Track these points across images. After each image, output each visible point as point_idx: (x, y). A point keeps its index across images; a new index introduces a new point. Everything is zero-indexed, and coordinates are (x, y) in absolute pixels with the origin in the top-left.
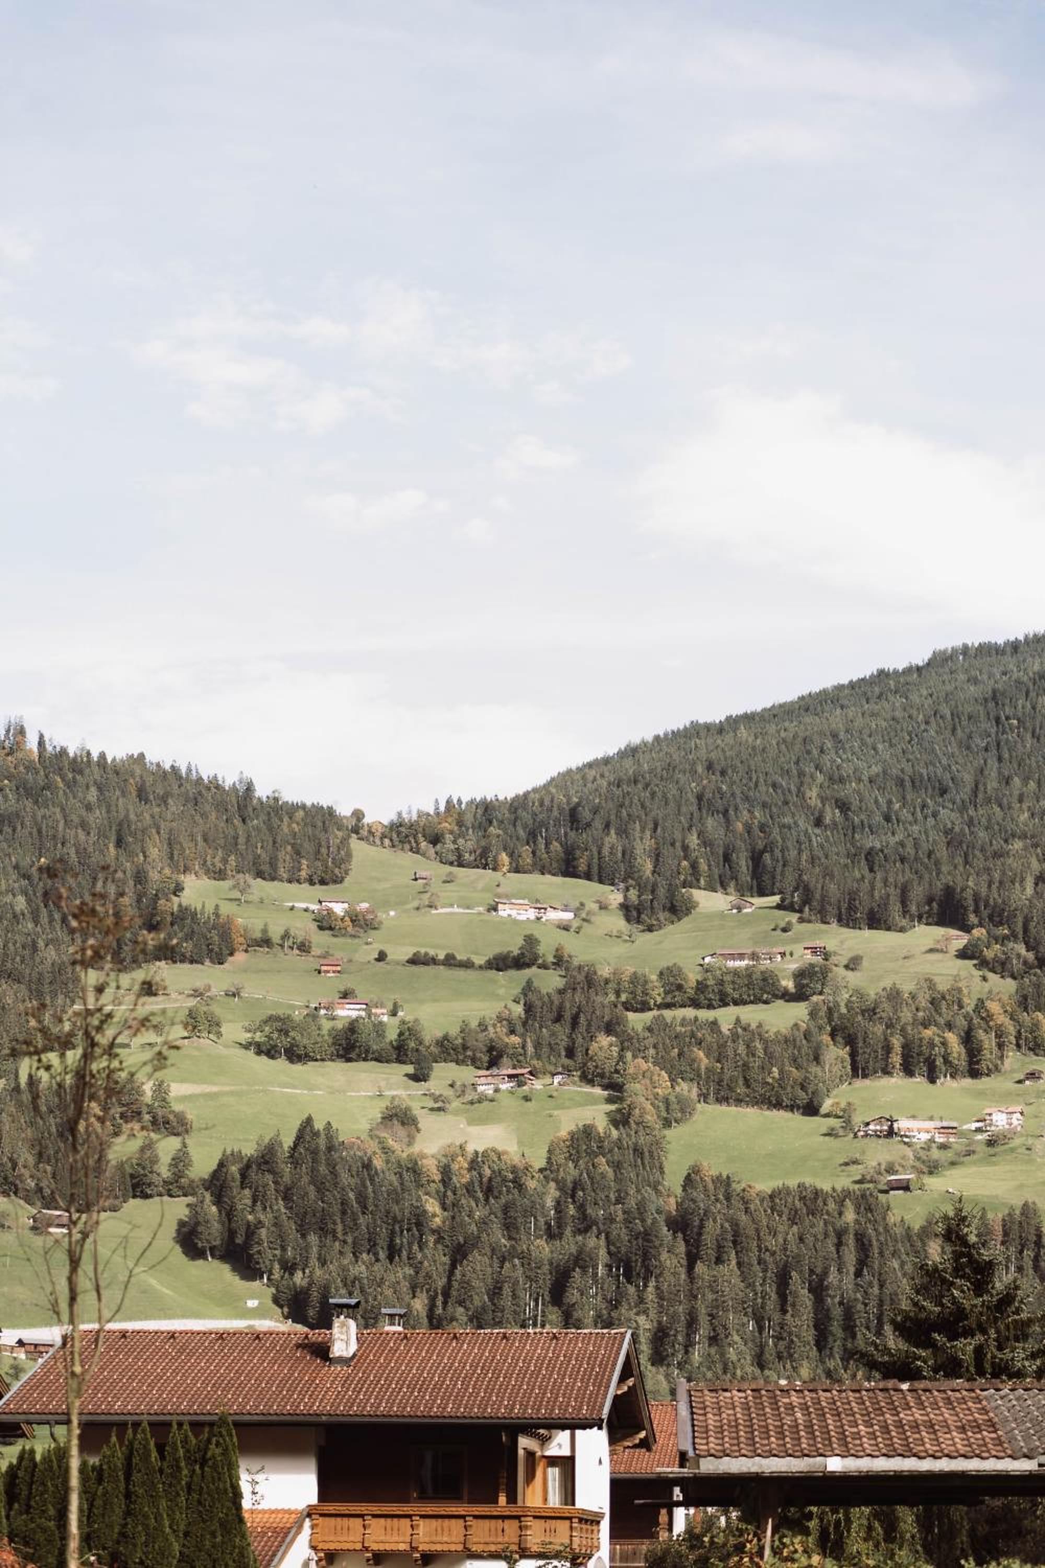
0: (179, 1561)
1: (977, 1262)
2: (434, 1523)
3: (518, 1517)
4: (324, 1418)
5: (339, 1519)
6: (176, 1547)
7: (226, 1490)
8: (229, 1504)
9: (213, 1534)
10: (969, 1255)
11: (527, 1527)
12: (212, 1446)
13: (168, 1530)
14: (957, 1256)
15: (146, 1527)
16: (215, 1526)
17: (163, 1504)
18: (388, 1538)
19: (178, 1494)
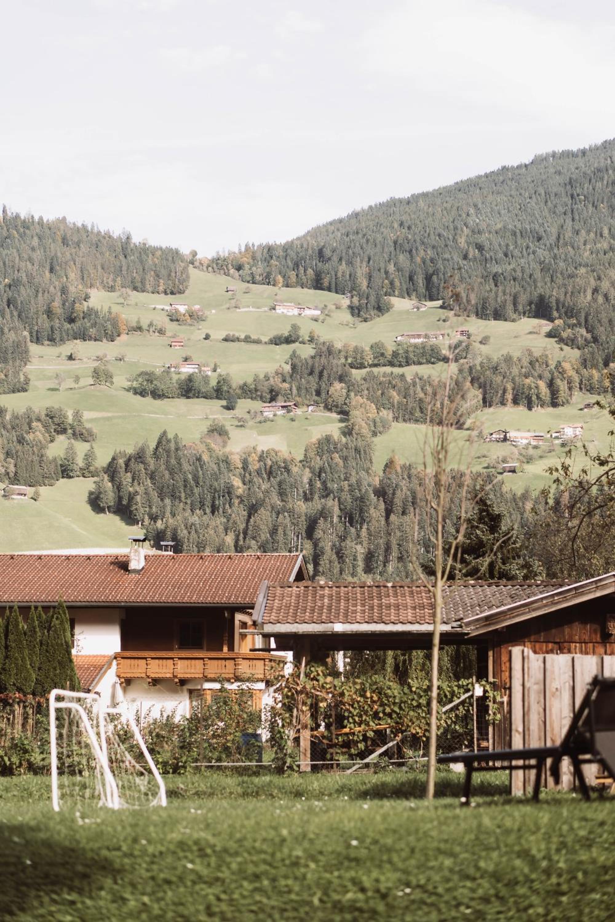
0: (36, 684)
1: (492, 515)
2: (186, 662)
3: (234, 659)
4: (123, 604)
5: (132, 660)
6: (34, 676)
7: (62, 644)
8: (63, 652)
9: (55, 669)
10: (487, 511)
11: (238, 664)
12: (54, 619)
13: (29, 666)
14: (481, 511)
15: (16, 665)
16: (56, 664)
17: (26, 652)
18: (160, 671)
19: (35, 646)
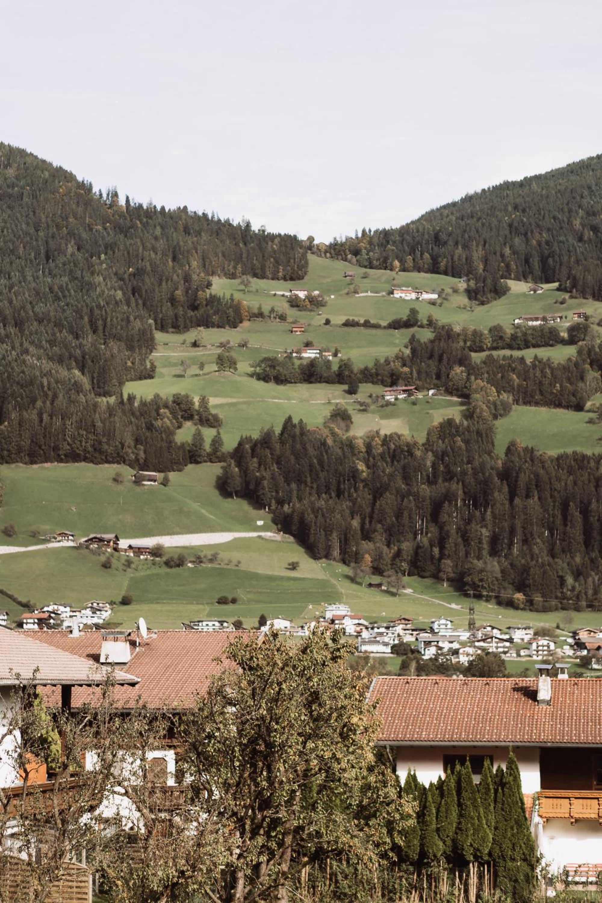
0: (492, 844)
4: (549, 744)
5: (555, 800)
6: (491, 836)
7: (517, 802)
8: (520, 810)
9: (512, 828)
13: (485, 826)
15: (473, 825)
16: (513, 824)
17: (481, 810)
18: (584, 811)
19: (490, 805)
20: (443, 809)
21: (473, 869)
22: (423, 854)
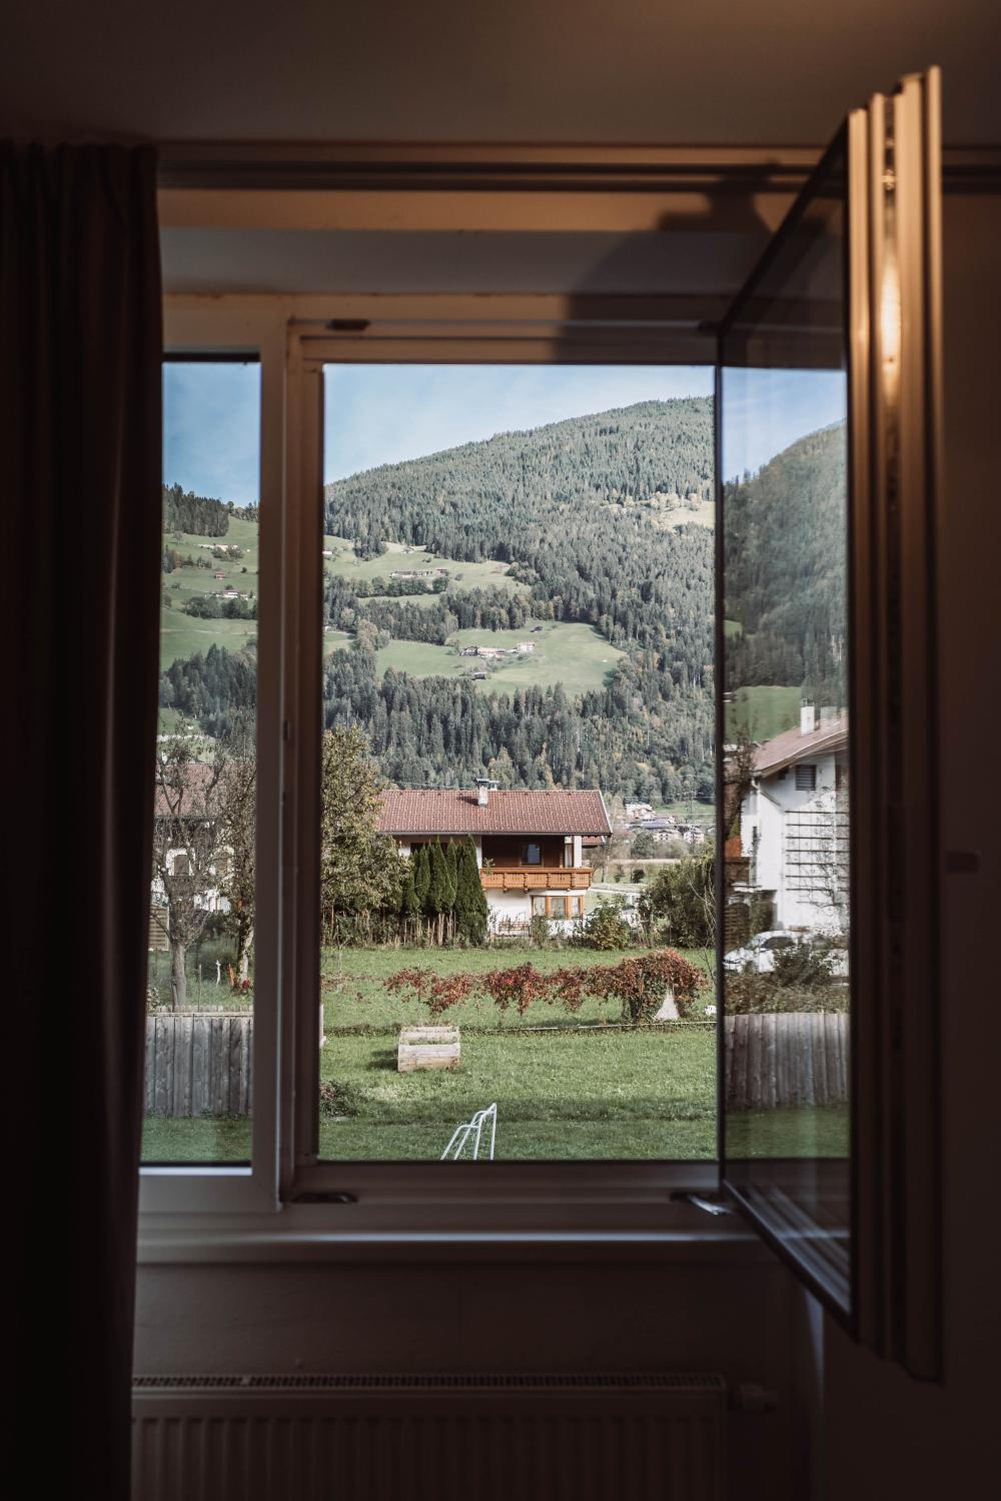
0: (456, 899)
2: (534, 876)
3: (568, 873)
6: (455, 894)
9: (470, 888)
11: (574, 877)
12: (467, 851)
13: (451, 886)
15: (442, 885)
16: (471, 884)
17: (448, 875)
18: (514, 883)
19: (454, 871)
20: (420, 875)
21: (441, 918)
22: (405, 908)
